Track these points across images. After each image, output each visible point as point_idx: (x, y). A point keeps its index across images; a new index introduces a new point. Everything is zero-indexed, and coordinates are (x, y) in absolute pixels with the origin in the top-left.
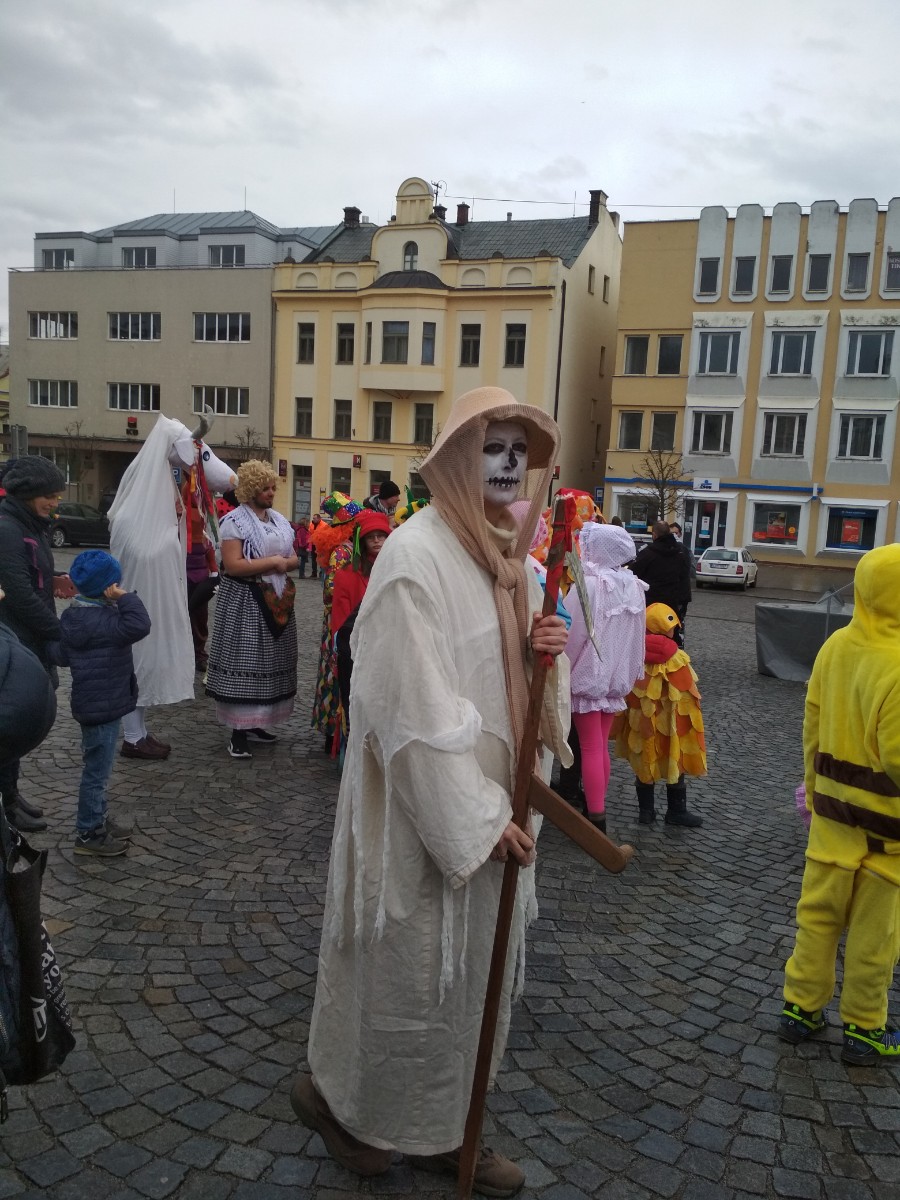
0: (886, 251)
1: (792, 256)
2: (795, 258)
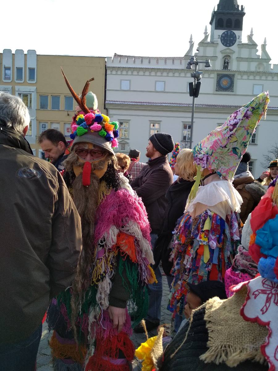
0: (3, 66)
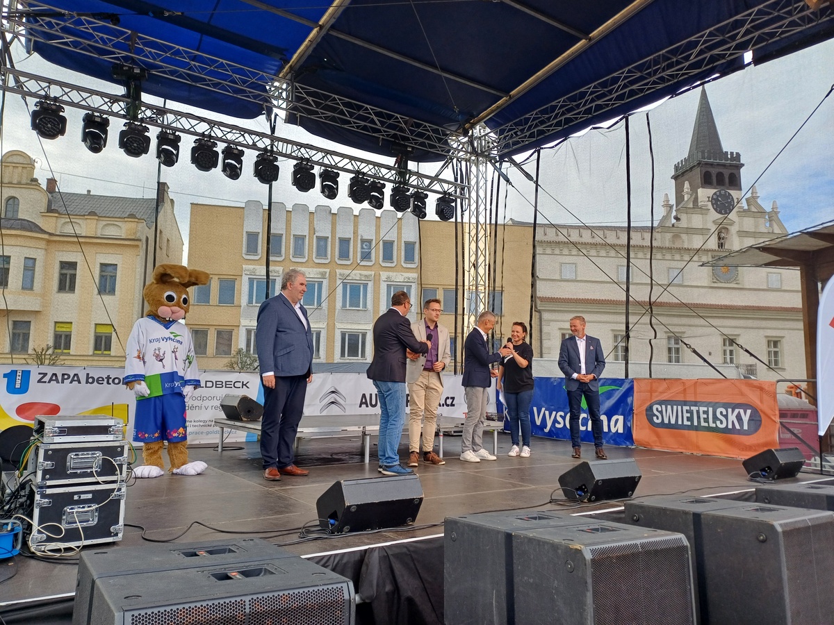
0: (359, 238)
1: (305, 236)
2: (307, 237)
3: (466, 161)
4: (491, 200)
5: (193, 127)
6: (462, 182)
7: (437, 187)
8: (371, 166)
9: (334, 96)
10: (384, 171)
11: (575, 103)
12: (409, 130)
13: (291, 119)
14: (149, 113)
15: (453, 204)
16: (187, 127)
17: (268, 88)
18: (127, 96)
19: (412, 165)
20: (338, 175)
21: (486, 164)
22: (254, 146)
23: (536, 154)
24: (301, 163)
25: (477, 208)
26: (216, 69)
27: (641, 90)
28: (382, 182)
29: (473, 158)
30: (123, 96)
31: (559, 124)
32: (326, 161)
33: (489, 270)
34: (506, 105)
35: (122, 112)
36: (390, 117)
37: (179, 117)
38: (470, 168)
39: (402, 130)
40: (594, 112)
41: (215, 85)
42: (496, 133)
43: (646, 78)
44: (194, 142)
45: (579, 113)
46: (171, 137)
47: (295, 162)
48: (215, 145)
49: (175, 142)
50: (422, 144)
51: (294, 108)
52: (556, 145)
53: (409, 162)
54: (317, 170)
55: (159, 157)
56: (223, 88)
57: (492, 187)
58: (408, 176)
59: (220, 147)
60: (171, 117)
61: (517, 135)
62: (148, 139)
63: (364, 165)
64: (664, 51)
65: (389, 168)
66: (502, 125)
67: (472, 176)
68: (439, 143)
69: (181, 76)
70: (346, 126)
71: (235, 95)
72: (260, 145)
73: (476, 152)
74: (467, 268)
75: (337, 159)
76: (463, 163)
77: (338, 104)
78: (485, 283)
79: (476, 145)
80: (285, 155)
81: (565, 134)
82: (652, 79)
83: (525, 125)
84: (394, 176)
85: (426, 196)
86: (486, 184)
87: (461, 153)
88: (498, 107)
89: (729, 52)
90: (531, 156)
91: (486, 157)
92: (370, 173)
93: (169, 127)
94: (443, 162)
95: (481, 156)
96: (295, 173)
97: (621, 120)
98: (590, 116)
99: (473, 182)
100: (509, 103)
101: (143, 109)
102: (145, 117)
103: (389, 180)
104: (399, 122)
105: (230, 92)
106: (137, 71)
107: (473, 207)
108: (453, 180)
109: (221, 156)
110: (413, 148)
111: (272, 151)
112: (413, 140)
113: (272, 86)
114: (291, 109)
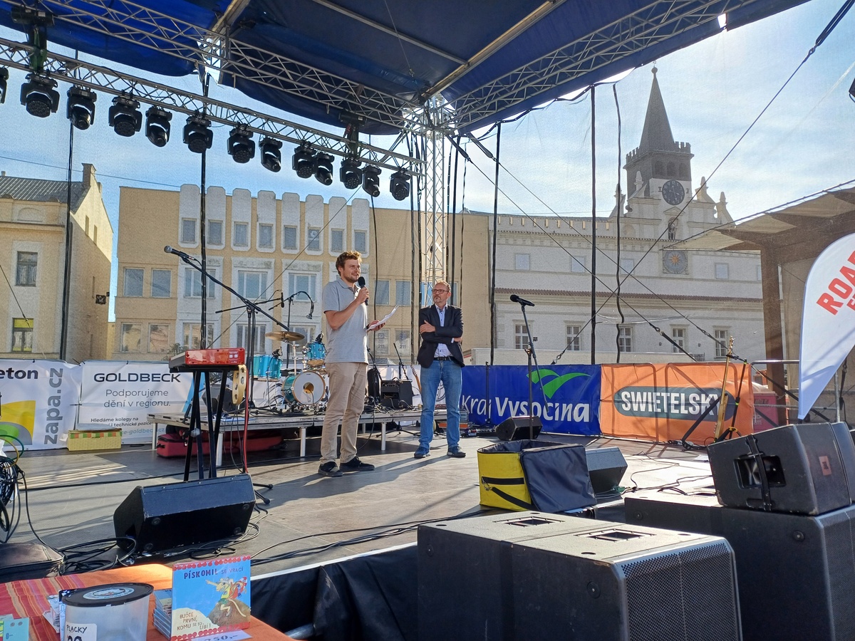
0: (307, 225)
1: (248, 223)
2: (250, 225)
3: (421, 135)
4: (449, 177)
5: (110, 83)
6: (418, 157)
7: (391, 162)
8: (318, 137)
9: (275, 55)
10: (332, 142)
11: (538, 72)
12: (360, 98)
13: (226, 80)
14: (56, 65)
15: (409, 181)
16: (104, 83)
17: (199, 44)
18: (30, 43)
19: (363, 137)
20: (280, 144)
21: (443, 139)
22: (183, 109)
23: (496, 128)
24: (238, 129)
25: (434, 186)
26: (137, 19)
27: (608, 57)
28: (330, 154)
29: (429, 132)
30: (24, 43)
31: (520, 94)
32: (267, 128)
33: (447, 253)
34: (464, 73)
35: (24, 62)
36: (338, 82)
37: (93, 72)
38: (426, 142)
39: (351, 97)
40: (558, 82)
41: (137, 37)
42: (453, 106)
43: (615, 44)
44: (113, 101)
45: (542, 83)
46: (86, 94)
47: (231, 128)
48: (137, 104)
49: (90, 100)
50: (374, 114)
51: (231, 68)
52: (518, 118)
53: (360, 133)
54: (256, 138)
55: (69, 116)
56: (146, 41)
57: (450, 164)
58: (359, 149)
59: (144, 108)
60: (83, 72)
61: (475, 107)
62: (56, 96)
63: (310, 134)
64: (633, 14)
65: (338, 139)
66: (461, 96)
67: (428, 152)
68: (393, 113)
69: (95, 24)
70: (288, 91)
71: (161, 50)
72: (190, 107)
73: (433, 126)
74: (423, 251)
75: (279, 126)
76: (419, 138)
77: (280, 65)
78: (442, 266)
79: (432, 118)
80: (220, 120)
81: (528, 107)
82: (621, 44)
83: (485, 96)
84: (344, 148)
85: (380, 172)
86: (443, 160)
87: (417, 126)
88: (456, 76)
89: (702, 15)
90: (490, 130)
91: (443, 131)
92: (316, 143)
93: (82, 82)
94: (398, 135)
95: (437, 130)
96: (231, 141)
97: (587, 90)
98: (554, 86)
99: (430, 158)
100: (467, 71)
101: (50, 60)
102: (53, 70)
103: (338, 153)
104: (349, 89)
105: (156, 47)
106: (42, 15)
107: (430, 186)
108: (408, 155)
109: (144, 119)
110: (364, 118)
111: (204, 114)
112: (364, 109)
113: (205, 41)
114: (225, 69)
